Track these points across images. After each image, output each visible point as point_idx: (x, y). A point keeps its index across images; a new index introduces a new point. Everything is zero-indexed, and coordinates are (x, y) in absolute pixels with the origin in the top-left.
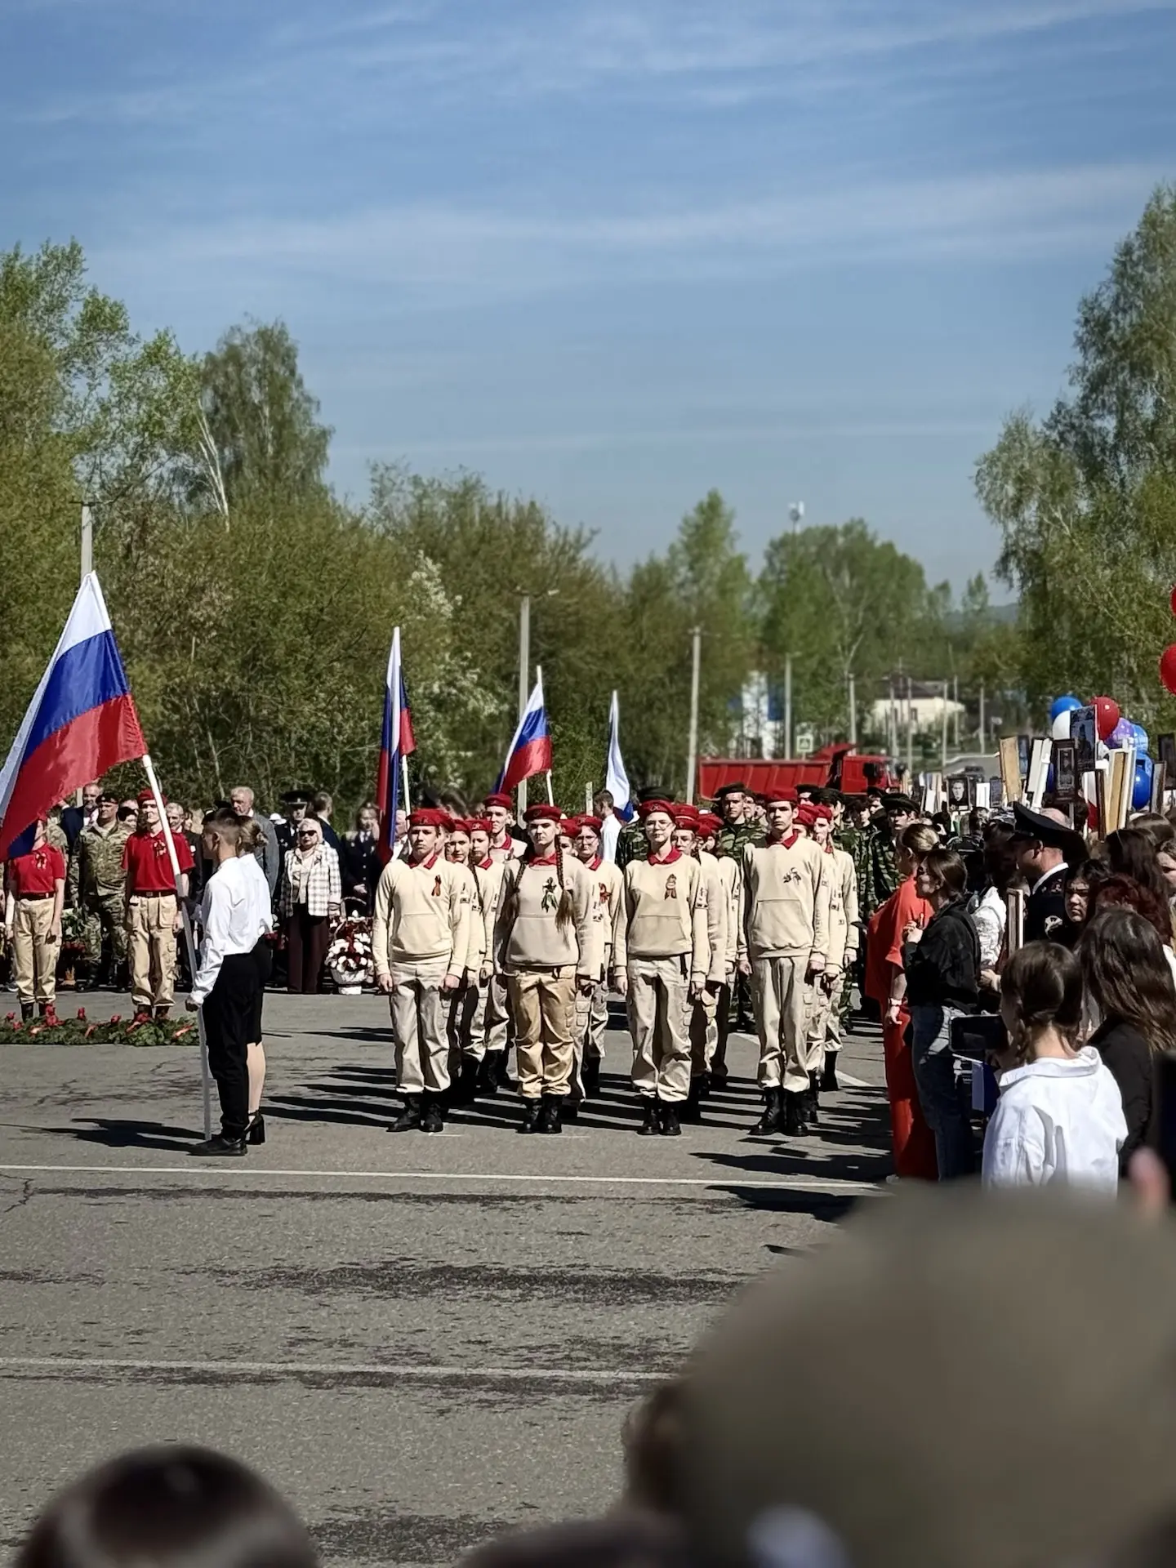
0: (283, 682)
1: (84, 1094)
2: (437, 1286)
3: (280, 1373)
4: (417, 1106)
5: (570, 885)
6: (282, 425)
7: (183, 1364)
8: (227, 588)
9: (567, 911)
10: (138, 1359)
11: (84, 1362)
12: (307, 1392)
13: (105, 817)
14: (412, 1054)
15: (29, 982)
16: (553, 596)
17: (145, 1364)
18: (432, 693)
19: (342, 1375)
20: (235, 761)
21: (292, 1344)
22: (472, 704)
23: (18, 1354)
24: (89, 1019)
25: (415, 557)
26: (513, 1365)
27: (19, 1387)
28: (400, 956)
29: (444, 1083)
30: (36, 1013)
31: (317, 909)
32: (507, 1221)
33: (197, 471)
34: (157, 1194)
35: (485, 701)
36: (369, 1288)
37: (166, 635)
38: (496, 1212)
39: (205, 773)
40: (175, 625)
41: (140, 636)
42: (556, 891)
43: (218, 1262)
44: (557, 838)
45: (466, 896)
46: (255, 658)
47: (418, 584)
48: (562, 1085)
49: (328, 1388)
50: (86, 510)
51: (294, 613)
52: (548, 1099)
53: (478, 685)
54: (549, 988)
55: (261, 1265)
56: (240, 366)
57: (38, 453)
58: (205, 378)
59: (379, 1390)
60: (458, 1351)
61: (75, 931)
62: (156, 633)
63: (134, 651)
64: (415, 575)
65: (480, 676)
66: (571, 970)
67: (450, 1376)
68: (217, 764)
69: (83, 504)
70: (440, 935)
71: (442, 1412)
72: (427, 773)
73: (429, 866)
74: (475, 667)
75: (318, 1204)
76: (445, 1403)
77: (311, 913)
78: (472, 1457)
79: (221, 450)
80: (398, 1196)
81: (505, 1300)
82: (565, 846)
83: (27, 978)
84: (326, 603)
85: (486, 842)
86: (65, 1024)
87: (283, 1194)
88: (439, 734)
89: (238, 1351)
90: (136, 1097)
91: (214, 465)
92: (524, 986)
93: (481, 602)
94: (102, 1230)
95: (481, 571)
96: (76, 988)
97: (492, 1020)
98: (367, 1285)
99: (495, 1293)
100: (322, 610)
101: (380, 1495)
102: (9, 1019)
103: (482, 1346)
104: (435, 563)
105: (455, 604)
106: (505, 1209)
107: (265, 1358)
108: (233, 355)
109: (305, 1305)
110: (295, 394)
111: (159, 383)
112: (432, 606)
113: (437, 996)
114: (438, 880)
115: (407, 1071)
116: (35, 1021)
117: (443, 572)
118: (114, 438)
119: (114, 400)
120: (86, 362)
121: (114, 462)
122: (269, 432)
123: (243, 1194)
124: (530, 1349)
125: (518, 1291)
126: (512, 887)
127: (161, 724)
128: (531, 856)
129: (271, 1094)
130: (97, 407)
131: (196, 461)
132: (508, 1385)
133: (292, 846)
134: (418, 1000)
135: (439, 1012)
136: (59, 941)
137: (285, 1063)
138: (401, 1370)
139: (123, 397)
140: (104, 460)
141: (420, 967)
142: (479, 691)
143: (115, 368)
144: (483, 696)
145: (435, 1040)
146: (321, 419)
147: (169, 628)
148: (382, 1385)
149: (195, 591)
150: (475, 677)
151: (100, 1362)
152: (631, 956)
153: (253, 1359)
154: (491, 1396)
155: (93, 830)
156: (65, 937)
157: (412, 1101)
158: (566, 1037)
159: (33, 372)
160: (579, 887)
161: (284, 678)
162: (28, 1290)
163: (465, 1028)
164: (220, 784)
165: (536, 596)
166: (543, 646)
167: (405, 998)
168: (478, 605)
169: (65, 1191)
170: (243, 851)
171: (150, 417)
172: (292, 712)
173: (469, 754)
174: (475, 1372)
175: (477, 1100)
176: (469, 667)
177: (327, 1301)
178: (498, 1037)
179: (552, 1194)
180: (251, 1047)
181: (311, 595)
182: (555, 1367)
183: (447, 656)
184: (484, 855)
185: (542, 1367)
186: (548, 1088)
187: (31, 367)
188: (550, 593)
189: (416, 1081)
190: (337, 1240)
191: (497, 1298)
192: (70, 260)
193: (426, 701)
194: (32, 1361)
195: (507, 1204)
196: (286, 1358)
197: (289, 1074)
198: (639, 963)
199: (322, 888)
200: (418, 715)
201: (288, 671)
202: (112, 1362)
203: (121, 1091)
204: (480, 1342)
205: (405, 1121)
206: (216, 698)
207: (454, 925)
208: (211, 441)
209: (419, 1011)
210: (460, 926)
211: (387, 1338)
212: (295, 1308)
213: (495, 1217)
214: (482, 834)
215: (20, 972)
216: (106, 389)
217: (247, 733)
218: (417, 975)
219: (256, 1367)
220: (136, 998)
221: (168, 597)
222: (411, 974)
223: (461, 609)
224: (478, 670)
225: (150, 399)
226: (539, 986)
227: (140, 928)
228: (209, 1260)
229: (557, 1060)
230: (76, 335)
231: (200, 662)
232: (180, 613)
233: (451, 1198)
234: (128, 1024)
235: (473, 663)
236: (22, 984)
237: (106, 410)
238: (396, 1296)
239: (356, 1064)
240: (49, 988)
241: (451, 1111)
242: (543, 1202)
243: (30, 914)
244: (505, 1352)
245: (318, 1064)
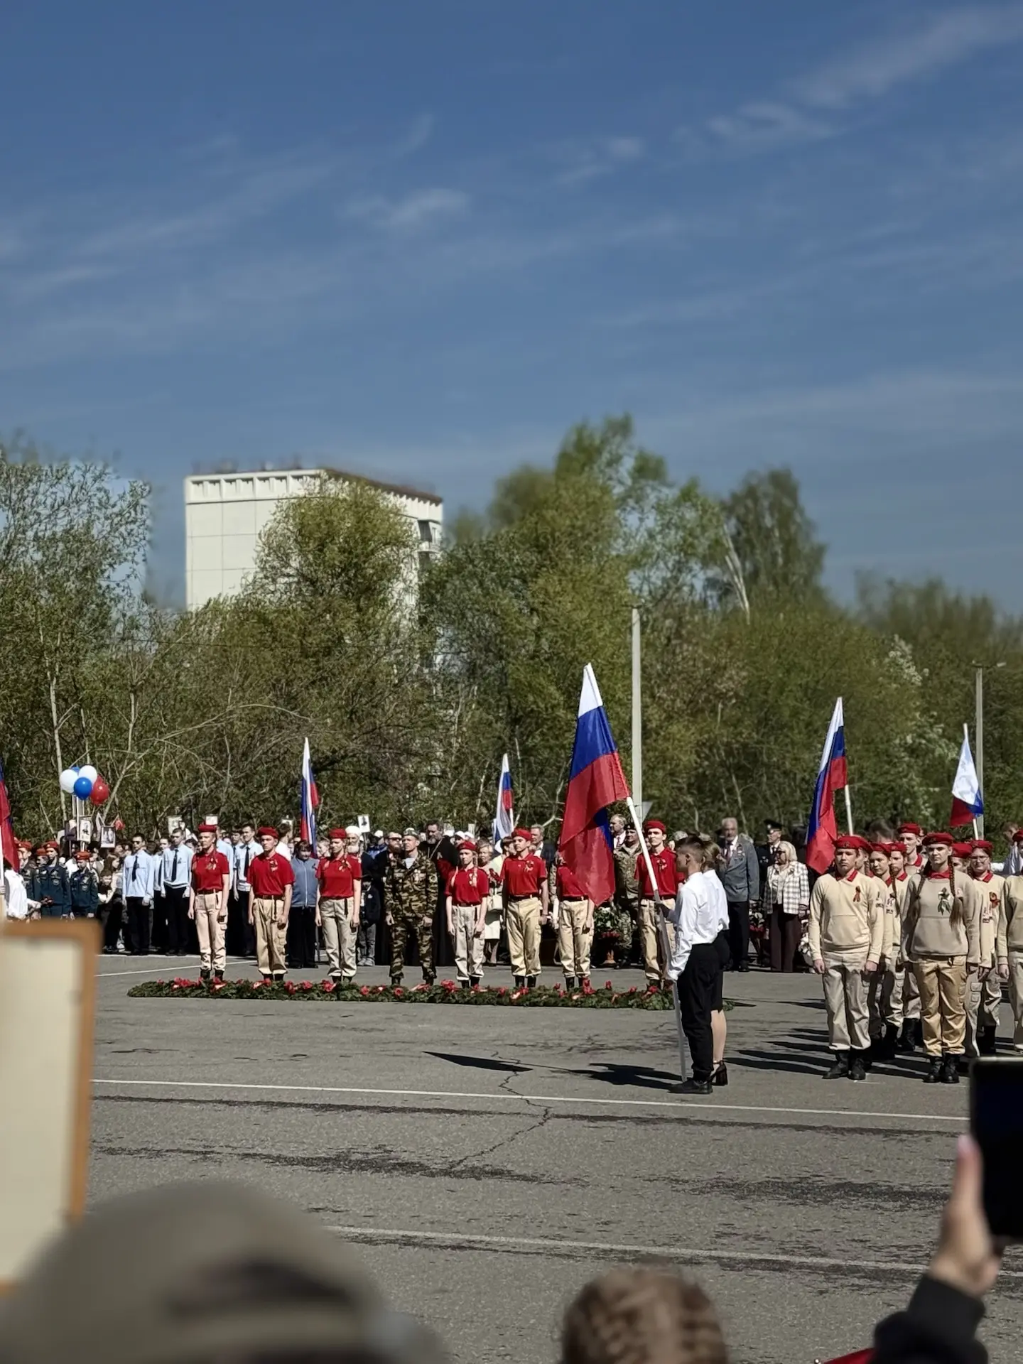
0: (787, 736)
1: (602, 1045)
2: (837, 1197)
3: (705, 1258)
4: (845, 1060)
5: (960, 893)
6: (789, 543)
7: (636, 1248)
8: (744, 667)
9: (959, 913)
10: (602, 1242)
11: (563, 1243)
12: (722, 1273)
13: (631, 840)
14: (840, 1020)
15: (571, 962)
16: (1002, 667)
17: (607, 1246)
18: (906, 743)
19: (751, 1261)
20: (753, 796)
21: (718, 1237)
22: (938, 751)
23: (517, 1235)
24: (614, 989)
25: (893, 640)
26: (884, 1259)
27: (513, 1259)
28: (829, 947)
29: (866, 1043)
30: (577, 985)
31: (790, 909)
32: (901, 1150)
33: (725, 580)
34: (640, 1121)
35: (949, 750)
36: (785, 1197)
37: (698, 703)
38: (894, 1142)
39: (731, 805)
40: (704, 695)
41: (678, 704)
42: (949, 898)
43: (675, 1173)
44: (949, 858)
45: (880, 901)
46: (766, 719)
47: (894, 662)
48: (958, 1047)
49: (739, 1270)
50: (635, 612)
51: (795, 684)
52: (947, 1057)
53: (942, 736)
54: (946, 972)
55: (706, 1177)
56: (756, 500)
57: (602, 570)
58: (729, 509)
59: (778, 1274)
60: (843, 1247)
61: (613, 924)
62: (691, 701)
63: (675, 716)
64: (892, 654)
65: (944, 730)
66: (963, 959)
67: (833, 1266)
68: (739, 799)
69: (633, 607)
70: (859, 931)
71: (821, 1293)
72: (904, 805)
73: (851, 879)
74: (940, 723)
75: (759, 1132)
76: (825, 1285)
77: (785, 911)
78: (837, 1328)
79: (743, 564)
80: (820, 1128)
81: (887, 1210)
82: (956, 864)
83: (569, 959)
84: (821, 676)
85: (901, 860)
86: (597, 993)
87: (733, 1124)
88: (913, 775)
89: (676, 1240)
90: (639, 1048)
91: (737, 574)
92: (926, 971)
93: (944, 673)
94: (593, 1146)
95: (944, 650)
96: (614, 966)
97: (909, 995)
98: (783, 1194)
99: (881, 1204)
100: (817, 682)
101: (761, 1352)
102: (556, 988)
103: (862, 1244)
104: (907, 643)
105: (923, 676)
106: (901, 1140)
107: (696, 1247)
108: (751, 493)
109: (733, 1207)
110: (798, 519)
111: (690, 515)
112: (905, 676)
113: (859, 977)
114: (858, 890)
115: (837, 1033)
116: (576, 990)
117: (914, 650)
118: (658, 557)
119: (658, 529)
120: (637, 502)
121: (658, 575)
122: (779, 549)
123: (703, 1122)
124: (899, 1247)
125: (899, 1203)
126: (915, 894)
127: (696, 769)
128: (929, 872)
129: (741, 1048)
130: (646, 534)
131: (724, 573)
132: (876, 1274)
133: (772, 863)
134: (844, 979)
135: (861, 990)
136: (592, 932)
137: (758, 1025)
138: (797, 1260)
139: (667, 526)
140: (651, 574)
141: (845, 955)
142: (943, 742)
143: (659, 504)
144: (947, 745)
145: (858, 1011)
146: (819, 538)
147: (700, 698)
148: (780, 1270)
149: (719, 670)
150: (940, 730)
151: (575, 1244)
152: (1011, 949)
153: (687, 1247)
154: (861, 1282)
155: (623, 850)
156: (596, 928)
157: (841, 1056)
158: (960, 1010)
159: (596, 512)
160: (968, 895)
161: (790, 734)
162: (533, 1189)
163: (884, 1001)
164: (742, 813)
165: (988, 668)
166: (996, 706)
167: (834, 978)
168: (942, 674)
169: (573, 1117)
170: (707, 867)
171: (685, 541)
172: (796, 759)
173: (937, 789)
174: (853, 1263)
175: (897, 1056)
176: (935, 723)
177: (750, 1205)
178: (914, 1009)
179: (941, 1130)
180: (714, 1013)
181: (809, 672)
182: (916, 1262)
183: (917, 714)
184: (899, 870)
185: (906, 1262)
186: (948, 1049)
187: (596, 508)
188: (999, 665)
189: (845, 1042)
190: (768, 1159)
191: (881, 1207)
192: (623, 428)
193: (902, 749)
194: (526, 1241)
195: (904, 1136)
196: (713, 1247)
197: (757, 1033)
198: (1017, 954)
199: (794, 893)
200: (896, 760)
201: (791, 728)
202: (583, 1244)
203: (630, 1043)
204: (861, 1241)
205: (836, 1071)
206: (737, 749)
207: (871, 923)
208: (735, 557)
209: (845, 988)
210: (877, 924)
211: (790, 1235)
212: (726, 1209)
213: (892, 1146)
214: (897, 854)
215: (564, 954)
216: (651, 521)
217: (762, 775)
218: (843, 961)
219: (687, 1252)
220: (649, 975)
221: (698, 674)
222: (839, 961)
223: (929, 679)
224: (942, 725)
225: (685, 527)
226: (938, 971)
227: (649, 923)
228: (669, 1171)
229: (952, 1028)
230: (629, 482)
231: (725, 723)
232: (708, 686)
233: (861, 1131)
234: (642, 993)
235: (938, 720)
236: (565, 963)
237: (651, 536)
238: (804, 1204)
239: (810, 1027)
240: (585, 966)
241: (874, 1064)
242: (933, 1136)
243: (570, 911)
244: (880, 1249)
245: (781, 1026)
